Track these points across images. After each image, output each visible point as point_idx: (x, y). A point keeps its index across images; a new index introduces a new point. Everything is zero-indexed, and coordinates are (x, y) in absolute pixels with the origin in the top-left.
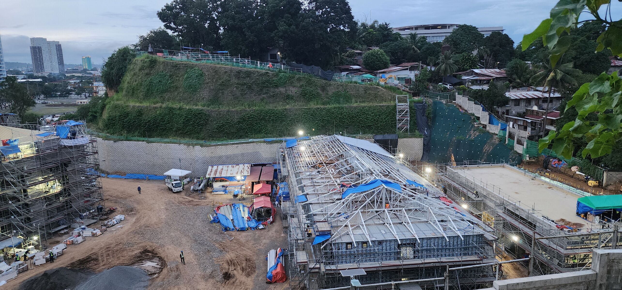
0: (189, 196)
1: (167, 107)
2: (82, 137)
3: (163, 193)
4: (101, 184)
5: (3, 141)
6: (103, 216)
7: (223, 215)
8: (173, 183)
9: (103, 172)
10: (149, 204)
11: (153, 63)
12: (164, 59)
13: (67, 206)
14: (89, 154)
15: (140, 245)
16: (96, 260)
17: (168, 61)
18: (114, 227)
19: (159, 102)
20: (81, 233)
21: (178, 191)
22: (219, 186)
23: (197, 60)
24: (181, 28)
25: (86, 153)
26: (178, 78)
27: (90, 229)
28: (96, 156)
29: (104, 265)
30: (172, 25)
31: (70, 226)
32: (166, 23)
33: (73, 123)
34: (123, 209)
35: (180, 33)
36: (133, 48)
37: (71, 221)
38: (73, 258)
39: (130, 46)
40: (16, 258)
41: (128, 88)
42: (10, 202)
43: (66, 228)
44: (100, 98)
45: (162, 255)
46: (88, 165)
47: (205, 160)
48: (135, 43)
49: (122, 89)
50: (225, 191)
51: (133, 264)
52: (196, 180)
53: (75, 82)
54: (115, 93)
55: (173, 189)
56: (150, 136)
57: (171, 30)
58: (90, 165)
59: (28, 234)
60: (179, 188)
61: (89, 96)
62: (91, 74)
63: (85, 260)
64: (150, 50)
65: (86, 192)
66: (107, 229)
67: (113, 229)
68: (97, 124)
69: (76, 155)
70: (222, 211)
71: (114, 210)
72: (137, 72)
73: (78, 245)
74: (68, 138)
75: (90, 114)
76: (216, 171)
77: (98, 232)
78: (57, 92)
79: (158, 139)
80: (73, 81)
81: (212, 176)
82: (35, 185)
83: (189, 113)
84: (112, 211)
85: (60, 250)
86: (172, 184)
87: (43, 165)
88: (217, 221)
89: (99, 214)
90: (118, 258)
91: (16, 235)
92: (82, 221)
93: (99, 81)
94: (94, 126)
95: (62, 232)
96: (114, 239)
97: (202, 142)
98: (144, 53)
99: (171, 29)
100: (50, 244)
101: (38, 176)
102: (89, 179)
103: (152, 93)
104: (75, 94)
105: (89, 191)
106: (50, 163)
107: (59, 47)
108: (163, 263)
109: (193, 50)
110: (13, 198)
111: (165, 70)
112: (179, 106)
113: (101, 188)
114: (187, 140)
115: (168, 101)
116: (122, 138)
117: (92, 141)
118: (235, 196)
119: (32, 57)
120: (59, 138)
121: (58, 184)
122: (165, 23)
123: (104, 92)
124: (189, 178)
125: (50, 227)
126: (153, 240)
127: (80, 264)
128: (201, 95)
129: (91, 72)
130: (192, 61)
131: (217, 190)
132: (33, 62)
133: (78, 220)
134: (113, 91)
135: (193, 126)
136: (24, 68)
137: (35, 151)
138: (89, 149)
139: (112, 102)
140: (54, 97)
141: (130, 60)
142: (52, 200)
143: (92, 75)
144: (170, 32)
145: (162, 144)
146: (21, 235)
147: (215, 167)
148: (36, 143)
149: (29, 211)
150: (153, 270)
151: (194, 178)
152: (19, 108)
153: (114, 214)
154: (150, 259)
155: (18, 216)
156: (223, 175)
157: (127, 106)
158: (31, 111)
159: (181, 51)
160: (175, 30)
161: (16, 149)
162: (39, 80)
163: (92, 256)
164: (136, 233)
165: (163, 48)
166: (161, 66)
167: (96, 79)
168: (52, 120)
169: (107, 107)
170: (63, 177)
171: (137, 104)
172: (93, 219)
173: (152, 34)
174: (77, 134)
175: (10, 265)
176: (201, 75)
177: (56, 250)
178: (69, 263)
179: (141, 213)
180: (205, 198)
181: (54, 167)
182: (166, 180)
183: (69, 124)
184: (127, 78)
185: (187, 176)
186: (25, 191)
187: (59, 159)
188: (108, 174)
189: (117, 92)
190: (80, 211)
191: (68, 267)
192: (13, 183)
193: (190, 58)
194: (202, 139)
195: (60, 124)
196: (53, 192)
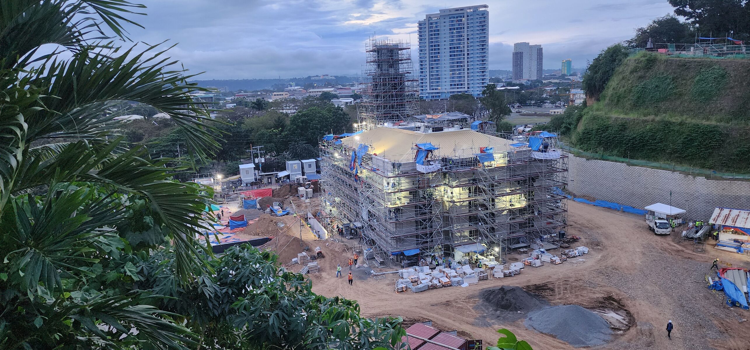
0: (679, 243)
1: (662, 121)
2: (554, 151)
3: (641, 232)
4: (566, 207)
5: (481, 148)
6: (564, 243)
7: (731, 283)
8: (657, 221)
9: (570, 193)
10: (620, 242)
11: (651, 62)
12: (668, 56)
13: (529, 223)
14: (558, 170)
15: (604, 289)
16: (553, 290)
17: (673, 59)
18: (575, 258)
19: (652, 114)
20: (540, 256)
21: (663, 233)
22: (729, 240)
23: (719, 55)
24: (700, 11)
25: (555, 169)
26: (684, 81)
27: (549, 254)
28: (566, 173)
29: (560, 299)
30: (688, 9)
31: (529, 246)
32: (679, 7)
33: (545, 134)
34: (588, 240)
35: (698, 19)
36: (626, 45)
37: (532, 240)
38: (529, 281)
39: (623, 43)
40: (479, 265)
41: (612, 95)
42: (480, 209)
43: (525, 247)
44: (577, 108)
45: (632, 310)
46: (555, 183)
47: (711, 198)
48: (629, 39)
49: (604, 97)
50: (739, 249)
51: (593, 308)
52: (691, 224)
53: (551, 90)
54: (596, 102)
55: (656, 229)
56: (632, 158)
57: (685, 16)
58: (558, 184)
59: (491, 244)
60: (664, 230)
61: (564, 106)
62: (569, 79)
63: (540, 287)
64: (649, 45)
65: (550, 213)
66: (568, 259)
67: (574, 260)
68: (570, 138)
69: (545, 171)
70: (729, 276)
71: (577, 239)
72: (627, 76)
73: (535, 269)
74: (539, 150)
75: (564, 125)
76: (727, 217)
77: (557, 259)
78: (531, 100)
79: (643, 162)
80: (549, 88)
81: (719, 222)
82: (503, 196)
83: (694, 130)
84: (575, 240)
85: (517, 268)
86: (656, 223)
87: (512, 176)
88: (719, 287)
89: (560, 240)
90: (576, 295)
91: (481, 242)
92: (541, 243)
93: (578, 87)
94: (567, 139)
95: (522, 250)
96: (573, 273)
97: (710, 171)
98: (641, 50)
99: (684, 13)
100: (509, 259)
101: (506, 187)
102: (556, 198)
103: (644, 102)
104: (550, 103)
105: (553, 212)
106: (519, 175)
107: (539, 50)
108: (632, 321)
109: (714, 42)
110: (483, 205)
111: (667, 71)
112: (680, 120)
113: (566, 211)
114: (685, 167)
115: (665, 112)
116: (597, 156)
117: (563, 157)
119: (513, 64)
120: (530, 150)
121: (523, 198)
122: (677, 8)
123: (582, 101)
124: (681, 219)
125: (511, 242)
126: (622, 288)
127: (536, 289)
128: (719, 105)
129: (570, 77)
130: (711, 57)
131: (724, 244)
132: (513, 69)
133: (538, 241)
134: (593, 99)
135: (698, 149)
136: (505, 76)
137: (507, 161)
138: (559, 165)
139: (591, 113)
140: (529, 106)
141: (621, 60)
142: (516, 214)
143: (570, 81)
144: (682, 19)
145: (648, 169)
146: (485, 243)
147: (726, 211)
148: (509, 153)
149: (494, 221)
150: (618, 325)
151: (690, 220)
152: (496, 116)
153: (576, 244)
154: (615, 310)
155: (484, 224)
156: (738, 225)
157: (608, 118)
158: (507, 119)
159: (696, 44)
160: (689, 15)
161: (491, 157)
162: (517, 88)
163: (548, 285)
164: (600, 272)
165: (669, 41)
166: (662, 67)
167: (574, 85)
168: (523, 131)
169: (584, 118)
170: (529, 192)
171: (622, 116)
172: (554, 244)
173: (655, 25)
174: (549, 147)
175: (473, 270)
176: (723, 76)
177: (515, 266)
178: (525, 284)
179: (608, 250)
180: (704, 251)
181: (522, 180)
182: (647, 216)
183: (542, 136)
184: (614, 83)
185: (678, 216)
186: (493, 200)
187: (528, 172)
188: (575, 196)
189: (598, 100)
190: (541, 232)
191: (524, 288)
192: (484, 191)
193: (708, 53)
194: (710, 168)
195: (533, 134)
196: (518, 206)
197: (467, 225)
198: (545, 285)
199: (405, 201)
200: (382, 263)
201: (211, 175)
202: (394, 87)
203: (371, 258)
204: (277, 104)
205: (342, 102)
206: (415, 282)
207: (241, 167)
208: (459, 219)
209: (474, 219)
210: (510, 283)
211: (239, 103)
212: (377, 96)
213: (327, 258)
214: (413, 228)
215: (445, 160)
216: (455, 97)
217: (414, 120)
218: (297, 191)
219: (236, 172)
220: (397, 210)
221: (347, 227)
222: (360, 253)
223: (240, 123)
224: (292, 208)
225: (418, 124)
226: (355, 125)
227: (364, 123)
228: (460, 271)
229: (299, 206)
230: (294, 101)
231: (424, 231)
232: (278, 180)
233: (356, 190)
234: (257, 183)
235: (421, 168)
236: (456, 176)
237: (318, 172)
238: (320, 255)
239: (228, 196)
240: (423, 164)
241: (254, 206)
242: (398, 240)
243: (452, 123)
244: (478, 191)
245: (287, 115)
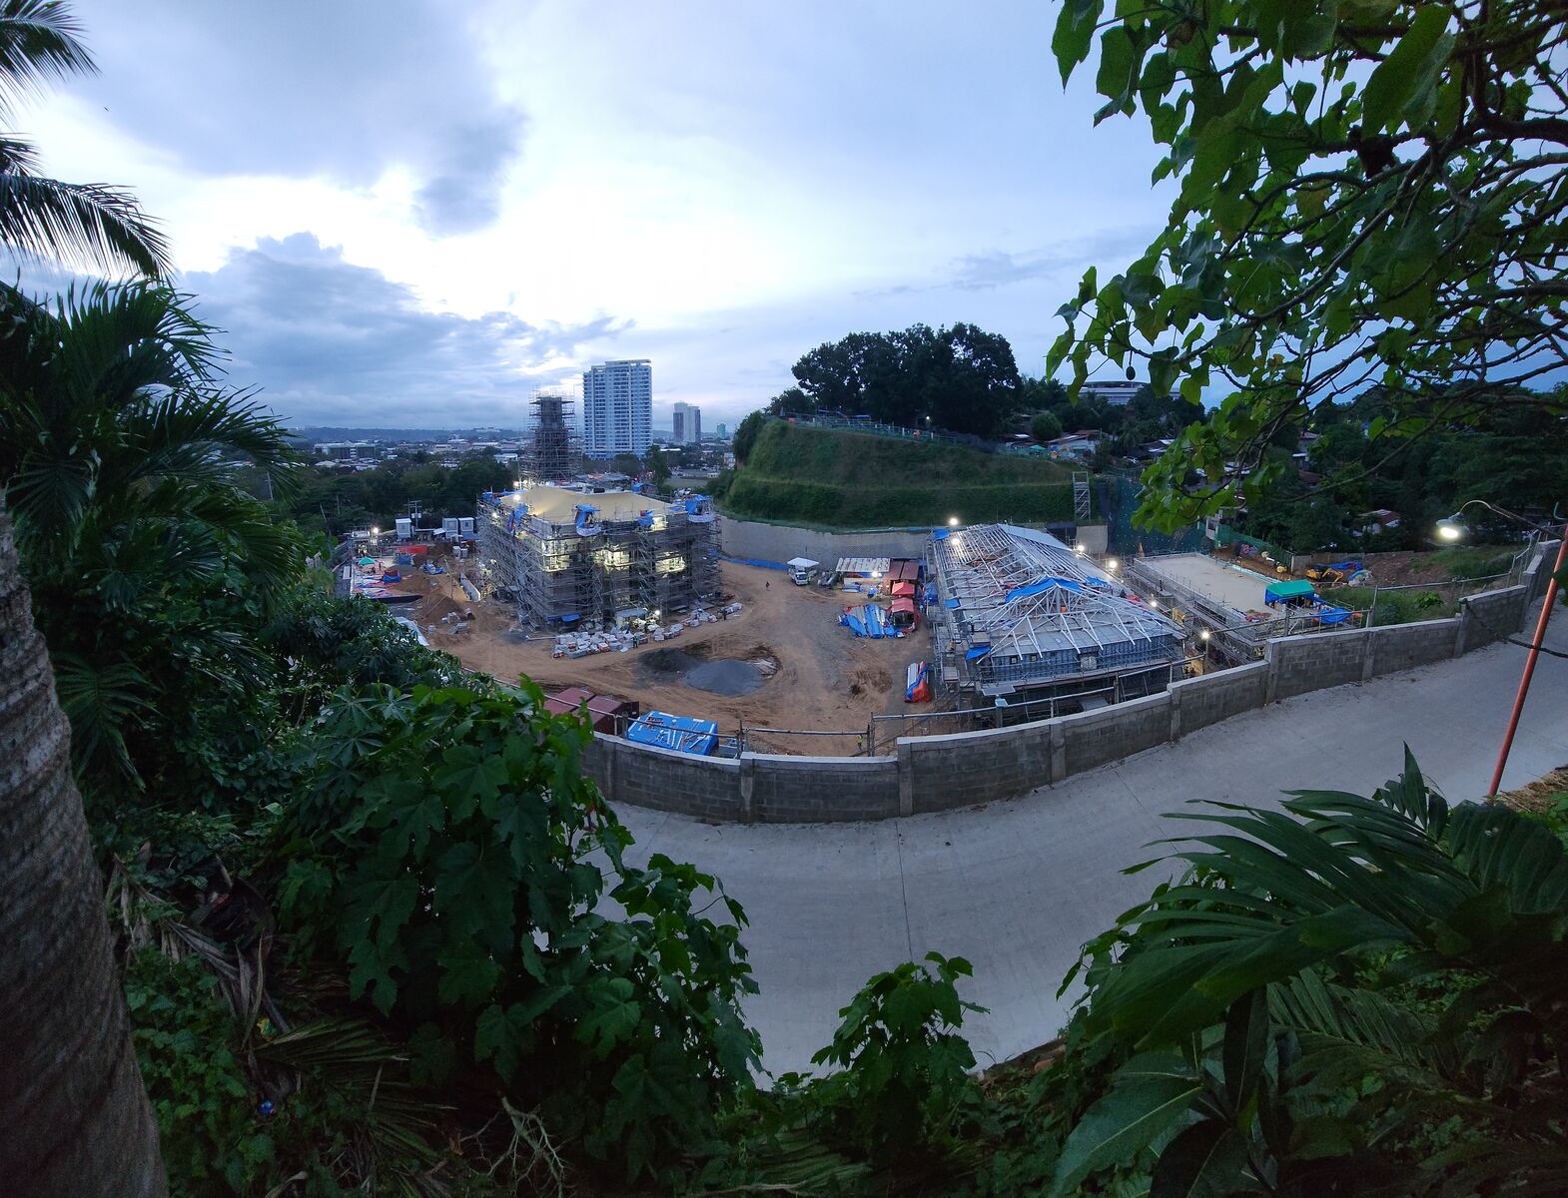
0: (815, 591)
1: (796, 485)
2: (708, 514)
3: (785, 584)
4: (721, 567)
5: (641, 512)
7: (854, 618)
8: (798, 574)
9: (724, 555)
11: (784, 430)
12: (796, 425)
13: (688, 586)
14: (712, 532)
15: (756, 640)
16: (710, 647)
17: (800, 428)
19: (788, 478)
20: (698, 616)
21: (802, 584)
22: (852, 584)
23: (833, 427)
25: (710, 532)
26: (810, 448)
27: (707, 613)
28: (719, 535)
29: (716, 655)
30: (808, 383)
31: (688, 607)
33: (700, 498)
34: (741, 597)
35: (815, 392)
37: (690, 602)
38: (688, 642)
41: (756, 460)
42: (640, 573)
43: (684, 609)
44: (730, 471)
45: (779, 655)
46: (711, 545)
47: (836, 550)
49: (751, 462)
50: (858, 589)
51: (746, 660)
52: (823, 574)
53: (708, 453)
54: (744, 466)
55: (797, 581)
56: (775, 519)
57: (806, 389)
58: (713, 546)
59: (652, 608)
60: (803, 581)
61: (719, 469)
62: (723, 443)
63: (698, 646)
64: (782, 414)
65: (707, 574)
68: (724, 502)
69: (701, 533)
70: (853, 613)
71: (732, 596)
73: (694, 629)
74: (695, 514)
75: (718, 489)
76: (848, 565)
77: (713, 618)
78: (691, 463)
79: (784, 522)
80: (706, 452)
81: (843, 570)
82: (663, 560)
83: (820, 492)
84: (730, 598)
85: (677, 630)
86: (797, 576)
87: (671, 540)
88: (845, 623)
89: (717, 600)
90: (731, 650)
91: (642, 606)
92: (700, 604)
93: (730, 452)
94: (721, 502)
95: (681, 612)
96: (729, 629)
97: (834, 528)
98: (776, 417)
100: (670, 622)
101: (666, 551)
102: (711, 560)
103: (781, 468)
104: (707, 467)
105: (710, 574)
106: (678, 539)
107: (698, 413)
108: (779, 665)
109: (829, 414)
110: (643, 570)
111: (797, 439)
112: (809, 484)
113: (722, 572)
114: (816, 525)
115: (798, 477)
116: (747, 517)
117: (717, 519)
118: (871, 596)
120: (687, 514)
121: (682, 561)
122: (800, 381)
123: (733, 465)
124: (816, 571)
125: (671, 605)
126: (770, 637)
127: (694, 649)
128: (836, 471)
130: (828, 428)
131: (848, 588)
132: (674, 433)
133: (697, 602)
134: (743, 463)
135: (824, 509)
136: (667, 438)
137: (666, 525)
138: (713, 528)
139: (741, 477)
140: (688, 469)
142: (675, 577)
143: (723, 446)
144: (805, 392)
145: (788, 528)
146: (646, 607)
147: (847, 560)
148: (668, 517)
149: (655, 586)
150: (768, 671)
151: (822, 571)
152: (658, 479)
154: (765, 658)
155: (645, 588)
156: (856, 571)
157: (754, 482)
158: (669, 482)
159: (816, 416)
161: (651, 521)
162: (678, 450)
163: (706, 644)
164: (752, 626)
166: (793, 435)
167: (727, 450)
168: (682, 495)
169: (736, 482)
170: (688, 555)
171: (765, 480)
172: (711, 604)
173: (785, 394)
174: (704, 510)
176: (837, 445)
177: (675, 628)
178: (685, 646)
179: (759, 604)
180: (834, 595)
181: (681, 544)
182: (790, 569)
183: (698, 499)
184: (756, 448)
185: (813, 568)
186: (654, 564)
187: (685, 535)
188: (729, 557)
189: (746, 464)
190: (699, 593)
191: (683, 649)
192: (645, 556)
194: (834, 525)
195: (691, 498)
196: (678, 569)
197: (627, 589)
198: (703, 643)
199: (565, 566)
200: (537, 629)
201: (368, 529)
202: (557, 442)
203: (526, 623)
204: (439, 457)
205: (505, 458)
206: (572, 648)
207: (398, 521)
208: (619, 584)
209: (634, 584)
210: (671, 644)
211: (400, 454)
212: (540, 453)
213: (478, 619)
214: (573, 594)
215: (606, 524)
216: (621, 457)
217: (577, 480)
218: (452, 549)
219: (393, 526)
220: (557, 574)
221: (502, 590)
222: (515, 617)
223: (400, 475)
224: (446, 567)
225: (581, 484)
226: (516, 484)
227: (525, 482)
228: (620, 637)
229: (453, 566)
230: (456, 454)
231: (583, 597)
232: (433, 537)
233: (513, 552)
234: (413, 539)
235: (581, 532)
236: (617, 541)
237: (475, 532)
238: (471, 617)
239: (383, 550)
240: (583, 526)
241: (408, 563)
242: (556, 605)
243: (615, 484)
244: (638, 555)
245: (448, 469)
